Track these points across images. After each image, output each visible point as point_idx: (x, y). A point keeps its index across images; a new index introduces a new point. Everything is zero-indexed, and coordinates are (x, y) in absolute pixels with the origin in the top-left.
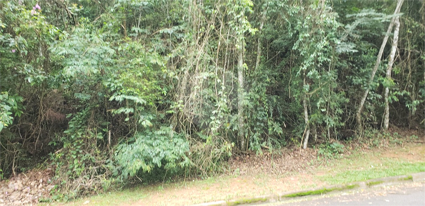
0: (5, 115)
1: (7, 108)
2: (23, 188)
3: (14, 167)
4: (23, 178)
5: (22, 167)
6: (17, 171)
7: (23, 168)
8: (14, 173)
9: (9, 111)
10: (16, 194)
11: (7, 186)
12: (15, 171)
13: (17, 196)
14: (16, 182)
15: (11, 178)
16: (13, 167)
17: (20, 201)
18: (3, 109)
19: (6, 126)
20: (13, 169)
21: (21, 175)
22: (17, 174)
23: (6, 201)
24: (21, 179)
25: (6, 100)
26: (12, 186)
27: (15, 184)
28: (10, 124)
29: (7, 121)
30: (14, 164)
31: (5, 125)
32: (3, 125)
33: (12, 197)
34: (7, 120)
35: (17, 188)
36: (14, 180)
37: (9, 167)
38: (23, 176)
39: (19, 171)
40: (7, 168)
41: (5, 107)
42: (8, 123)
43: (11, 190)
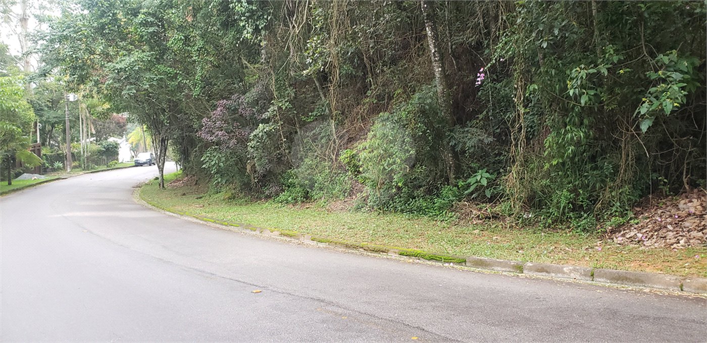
0: (676, 87)
1: (677, 76)
2: (703, 213)
3: (686, 178)
4: (703, 196)
5: (698, 179)
6: (691, 185)
7: (700, 180)
8: (687, 187)
9: (680, 81)
10: (693, 221)
11: (676, 206)
12: (688, 184)
13: (695, 224)
14: (690, 201)
15: (682, 194)
16: (684, 177)
17: (701, 233)
18: (671, 79)
19: (676, 106)
20: (685, 180)
21: (699, 191)
22: (692, 190)
23: (676, 229)
24: (699, 198)
25: (674, 63)
26: (685, 206)
27: (690, 204)
28: (682, 103)
29: (677, 98)
30: (685, 171)
31: (676, 104)
32: (672, 105)
33: (687, 224)
34: (677, 96)
35: (692, 210)
36: (687, 197)
37: (677, 177)
38: (701, 193)
39: (694, 185)
40: (675, 177)
41: (673, 76)
42: (680, 101)
43: (683, 214)
